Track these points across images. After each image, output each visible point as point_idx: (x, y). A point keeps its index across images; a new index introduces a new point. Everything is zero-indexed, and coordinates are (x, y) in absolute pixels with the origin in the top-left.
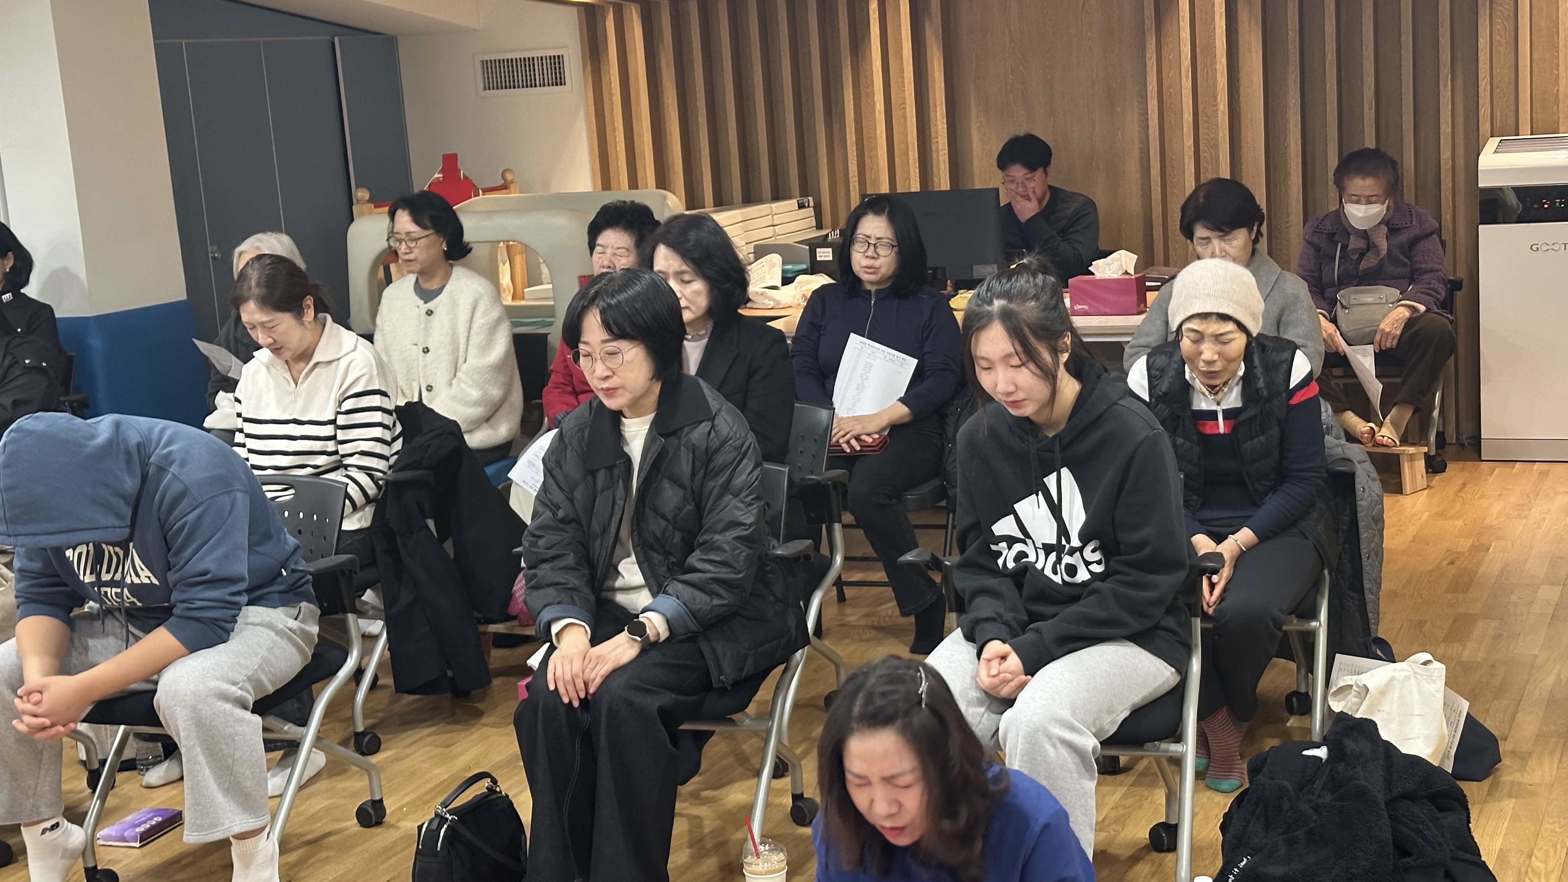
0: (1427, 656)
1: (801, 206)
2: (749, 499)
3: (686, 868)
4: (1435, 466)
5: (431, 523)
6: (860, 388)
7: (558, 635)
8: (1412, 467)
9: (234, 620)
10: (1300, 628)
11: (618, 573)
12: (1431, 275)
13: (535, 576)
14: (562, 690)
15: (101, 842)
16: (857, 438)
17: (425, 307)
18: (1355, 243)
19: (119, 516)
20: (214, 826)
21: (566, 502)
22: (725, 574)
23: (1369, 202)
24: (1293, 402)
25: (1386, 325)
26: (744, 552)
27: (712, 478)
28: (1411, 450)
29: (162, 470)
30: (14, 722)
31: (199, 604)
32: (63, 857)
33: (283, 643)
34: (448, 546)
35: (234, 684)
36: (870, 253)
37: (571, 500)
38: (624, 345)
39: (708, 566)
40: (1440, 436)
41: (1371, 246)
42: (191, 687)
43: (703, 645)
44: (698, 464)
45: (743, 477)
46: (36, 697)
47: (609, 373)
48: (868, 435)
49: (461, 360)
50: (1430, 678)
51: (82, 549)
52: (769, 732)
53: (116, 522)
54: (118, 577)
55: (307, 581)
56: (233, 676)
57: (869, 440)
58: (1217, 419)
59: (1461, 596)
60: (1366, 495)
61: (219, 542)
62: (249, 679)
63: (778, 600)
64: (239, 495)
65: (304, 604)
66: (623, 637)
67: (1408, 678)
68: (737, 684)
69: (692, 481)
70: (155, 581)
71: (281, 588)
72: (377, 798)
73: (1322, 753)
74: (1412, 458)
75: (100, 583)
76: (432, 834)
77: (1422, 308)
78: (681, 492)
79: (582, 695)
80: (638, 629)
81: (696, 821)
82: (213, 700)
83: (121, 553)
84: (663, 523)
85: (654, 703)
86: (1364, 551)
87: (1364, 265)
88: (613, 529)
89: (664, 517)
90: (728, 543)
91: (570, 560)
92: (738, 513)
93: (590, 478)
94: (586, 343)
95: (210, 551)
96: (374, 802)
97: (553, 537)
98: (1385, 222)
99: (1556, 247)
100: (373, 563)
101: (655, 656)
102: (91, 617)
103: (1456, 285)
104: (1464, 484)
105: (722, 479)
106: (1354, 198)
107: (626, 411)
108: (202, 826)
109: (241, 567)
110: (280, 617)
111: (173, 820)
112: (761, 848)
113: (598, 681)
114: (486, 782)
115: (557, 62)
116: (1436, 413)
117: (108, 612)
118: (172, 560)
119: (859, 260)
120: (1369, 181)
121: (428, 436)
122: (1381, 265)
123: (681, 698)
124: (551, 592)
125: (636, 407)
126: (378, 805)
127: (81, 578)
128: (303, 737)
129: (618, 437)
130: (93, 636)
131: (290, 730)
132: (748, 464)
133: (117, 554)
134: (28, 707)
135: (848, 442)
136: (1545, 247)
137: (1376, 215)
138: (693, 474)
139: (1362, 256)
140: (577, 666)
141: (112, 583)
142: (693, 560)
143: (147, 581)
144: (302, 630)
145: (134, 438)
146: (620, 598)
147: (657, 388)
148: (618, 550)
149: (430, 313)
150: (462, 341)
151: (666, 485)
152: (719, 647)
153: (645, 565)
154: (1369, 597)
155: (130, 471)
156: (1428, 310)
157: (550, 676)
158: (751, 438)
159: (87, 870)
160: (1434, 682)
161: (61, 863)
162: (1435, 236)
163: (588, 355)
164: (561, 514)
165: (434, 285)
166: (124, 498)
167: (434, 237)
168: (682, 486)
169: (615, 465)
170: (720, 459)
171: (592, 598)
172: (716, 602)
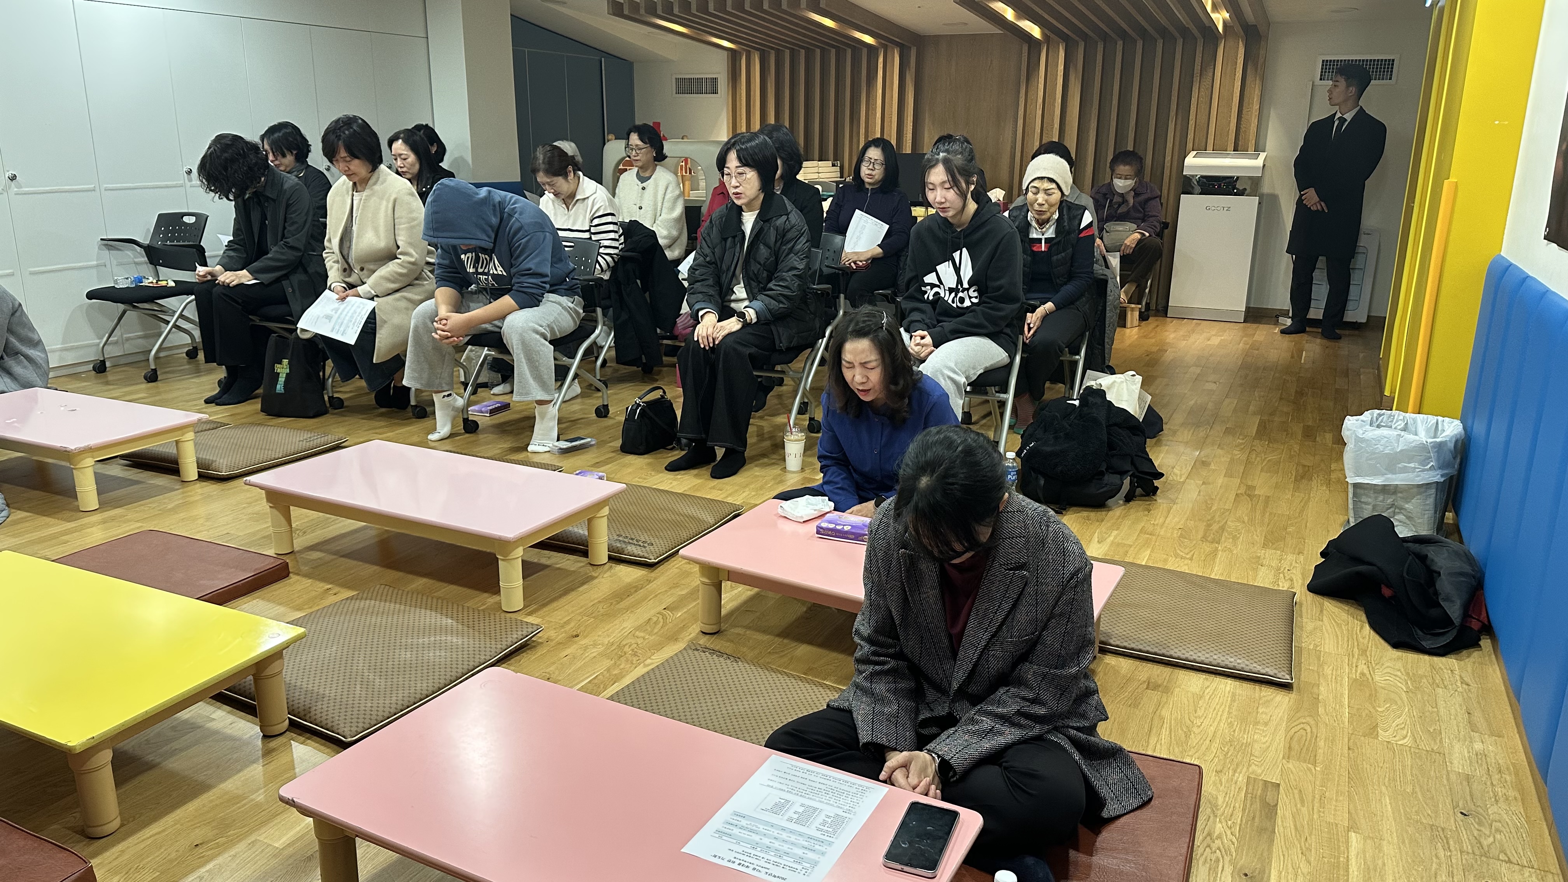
0: (1133, 373)
1: (833, 165)
2: (802, 257)
3: (755, 444)
4: (1143, 317)
5: (638, 281)
6: (859, 238)
7: (702, 316)
8: (1132, 314)
9: (542, 296)
10: (1070, 359)
11: (734, 292)
12: (1154, 218)
13: (693, 288)
14: (700, 341)
15: (470, 413)
16: (855, 263)
17: (641, 185)
18: (1117, 199)
19: (489, 237)
20: (527, 394)
21: (711, 254)
22: (786, 292)
23: (1126, 179)
24: (1081, 235)
25: (1127, 242)
26: (797, 283)
27: (785, 245)
28: (1133, 306)
29: (510, 216)
30: (433, 334)
31: (526, 285)
32: (452, 410)
33: (566, 313)
34: (647, 295)
35: (541, 326)
36: (871, 167)
37: (714, 253)
38: (747, 169)
39: (779, 288)
40: (1147, 304)
41: (1125, 201)
42: (520, 324)
43: (773, 328)
44: (778, 237)
45: (801, 245)
46: (444, 322)
47: (738, 185)
48: (861, 261)
49: (658, 214)
50: (1134, 383)
51: (469, 255)
52: (800, 380)
53: (487, 239)
54: (486, 271)
55: (578, 287)
56: (540, 322)
57: (861, 264)
58: (1041, 243)
59: (1150, 369)
60: (1112, 294)
61: (537, 255)
62: (548, 326)
63: (811, 313)
64: (547, 234)
65: (576, 297)
66: (734, 319)
67: (1123, 382)
68: (788, 349)
69: (775, 245)
70: (505, 274)
71: (566, 287)
72: (606, 404)
73: (1077, 403)
74: (1133, 310)
75: (477, 273)
76: (633, 411)
77: (1147, 234)
78: (769, 251)
79: (711, 345)
80: (742, 315)
81: (760, 428)
82: (530, 332)
83: (488, 259)
84: (759, 266)
85: (747, 351)
86: (1107, 322)
87: (1119, 211)
88: (733, 266)
89: (760, 264)
90: (789, 277)
91: (711, 282)
92: (796, 263)
93: (723, 242)
94: (728, 168)
95: (533, 259)
96: (603, 405)
97: (703, 270)
98: (1134, 189)
99: (1219, 209)
100: (609, 297)
101: (750, 330)
102: (472, 293)
103: (1165, 225)
104: (1157, 326)
105: (790, 246)
106: (1119, 176)
107: (744, 207)
108: (522, 393)
109: (547, 270)
110: (565, 301)
111: (505, 407)
112: (794, 430)
113: (720, 338)
114: (661, 392)
115: (714, 81)
116: (1147, 290)
117: (481, 291)
118: (513, 262)
119: (865, 171)
120: (1127, 167)
121: (640, 237)
122: (1128, 212)
123: (760, 351)
124: (700, 296)
125: (750, 206)
126: (606, 407)
127: (468, 270)
128: (572, 364)
129: (740, 222)
130: (472, 301)
131: (565, 360)
132: (803, 240)
133: (486, 259)
134: (440, 326)
135: (850, 264)
136: (1213, 208)
137: (1130, 185)
138: (776, 242)
139: (1119, 206)
140: (710, 331)
141: (483, 274)
142: (771, 285)
143: (500, 273)
144: (575, 309)
145: (497, 199)
146: (733, 305)
147: (762, 196)
148: (734, 281)
149: (644, 188)
150: (660, 204)
151: (762, 247)
152: (781, 330)
153: (748, 287)
154: (1107, 346)
155: (495, 215)
156: (1150, 236)
157: (696, 334)
158: (806, 227)
159: (464, 419)
160: (1135, 384)
161: (452, 413)
162: (1158, 199)
163: (729, 174)
164: (708, 259)
165: (647, 175)
166: (491, 226)
167: (649, 149)
168: (770, 248)
169: (736, 236)
170: (790, 235)
171: (720, 301)
172: (781, 305)
